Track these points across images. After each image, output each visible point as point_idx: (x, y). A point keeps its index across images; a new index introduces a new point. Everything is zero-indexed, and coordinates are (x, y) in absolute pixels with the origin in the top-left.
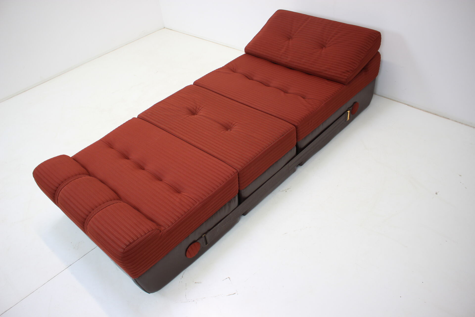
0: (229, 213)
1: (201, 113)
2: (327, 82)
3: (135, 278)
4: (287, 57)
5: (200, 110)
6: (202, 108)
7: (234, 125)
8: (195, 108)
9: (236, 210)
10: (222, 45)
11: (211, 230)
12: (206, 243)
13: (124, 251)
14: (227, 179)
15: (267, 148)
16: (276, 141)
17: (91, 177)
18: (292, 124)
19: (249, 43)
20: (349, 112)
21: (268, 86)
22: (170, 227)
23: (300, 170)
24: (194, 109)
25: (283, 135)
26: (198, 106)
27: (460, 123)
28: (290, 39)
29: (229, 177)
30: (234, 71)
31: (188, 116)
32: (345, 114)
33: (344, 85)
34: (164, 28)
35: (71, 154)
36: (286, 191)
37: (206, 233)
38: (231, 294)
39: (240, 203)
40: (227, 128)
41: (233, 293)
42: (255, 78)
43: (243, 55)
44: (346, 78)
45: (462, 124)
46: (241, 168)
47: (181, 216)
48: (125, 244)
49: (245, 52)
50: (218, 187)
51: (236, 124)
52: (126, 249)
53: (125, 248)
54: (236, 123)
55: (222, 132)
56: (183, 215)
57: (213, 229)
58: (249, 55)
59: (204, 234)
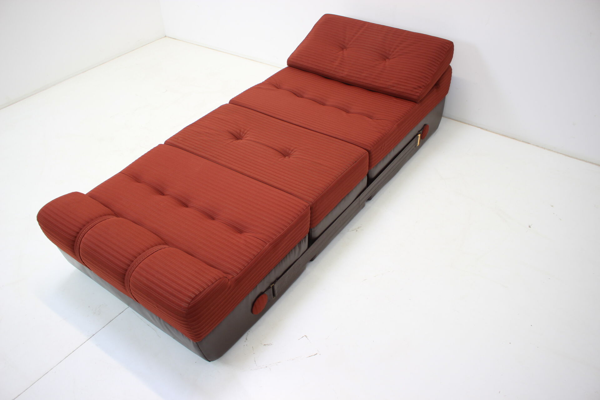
0: (299, 257)
1: (247, 137)
2: (395, 99)
3: (197, 342)
4: (343, 71)
5: (245, 134)
6: (248, 131)
7: (292, 150)
8: (238, 131)
9: (305, 253)
10: (245, 58)
11: (280, 279)
12: (274, 295)
13: (189, 306)
14: (299, 214)
15: (340, 176)
16: (349, 168)
17: (120, 218)
18: (363, 149)
19: (292, 54)
20: (419, 135)
21: (324, 104)
22: (238, 275)
23: (369, 205)
24: (237, 133)
25: (356, 162)
26: (242, 129)
27: (542, 148)
28: (343, 49)
29: (301, 212)
30: (278, 87)
31: (232, 141)
32: (415, 138)
33: (416, 102)
34: (166, 36)
35: (85, 190)
36: (357, 231)
37: (274, 282)
38: (312, 355)
39: (309, 245)
40: (285, 154)
41: (314, 354)
42: (306, 96)
43: (286, 68)
44: (418, 94)
45: (544, 148)
46: (314, 200)
47: (251, 261)
48: (190, 297)
49: (287, 65)
50: (289, 224)
51: (295, 150)
52: (191, 303)
53: (190, 301)
54: (296, 148)
55: (280, 160)
56: (253, 259)
57: (282, 277)
58: (293, 68)
59: (272, 284)
